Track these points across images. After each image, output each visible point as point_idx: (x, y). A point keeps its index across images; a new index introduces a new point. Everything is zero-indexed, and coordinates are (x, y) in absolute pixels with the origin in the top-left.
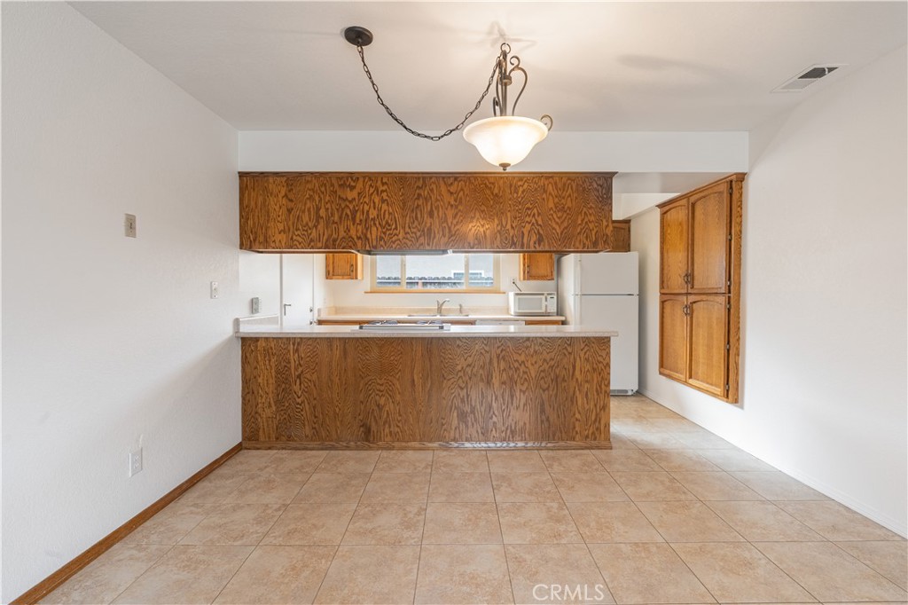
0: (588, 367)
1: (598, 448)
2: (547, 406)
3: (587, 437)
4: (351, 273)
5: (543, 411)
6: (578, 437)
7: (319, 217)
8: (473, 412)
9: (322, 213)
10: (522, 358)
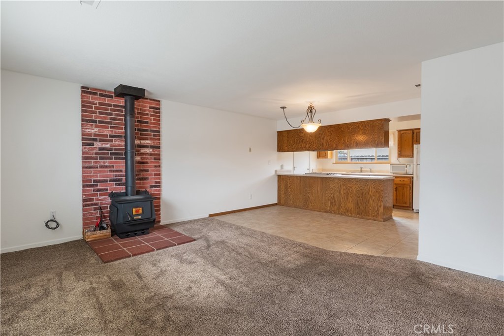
0: (374, 190)
1: (378, 221)
2: (359, 203)
3: (374, 216)
4: (326, 156)
5: (358, 204)
6: (370, 216)
7: (294, 142)
8: (335, 202)
9: (295, 140)
10: (351, 186)
